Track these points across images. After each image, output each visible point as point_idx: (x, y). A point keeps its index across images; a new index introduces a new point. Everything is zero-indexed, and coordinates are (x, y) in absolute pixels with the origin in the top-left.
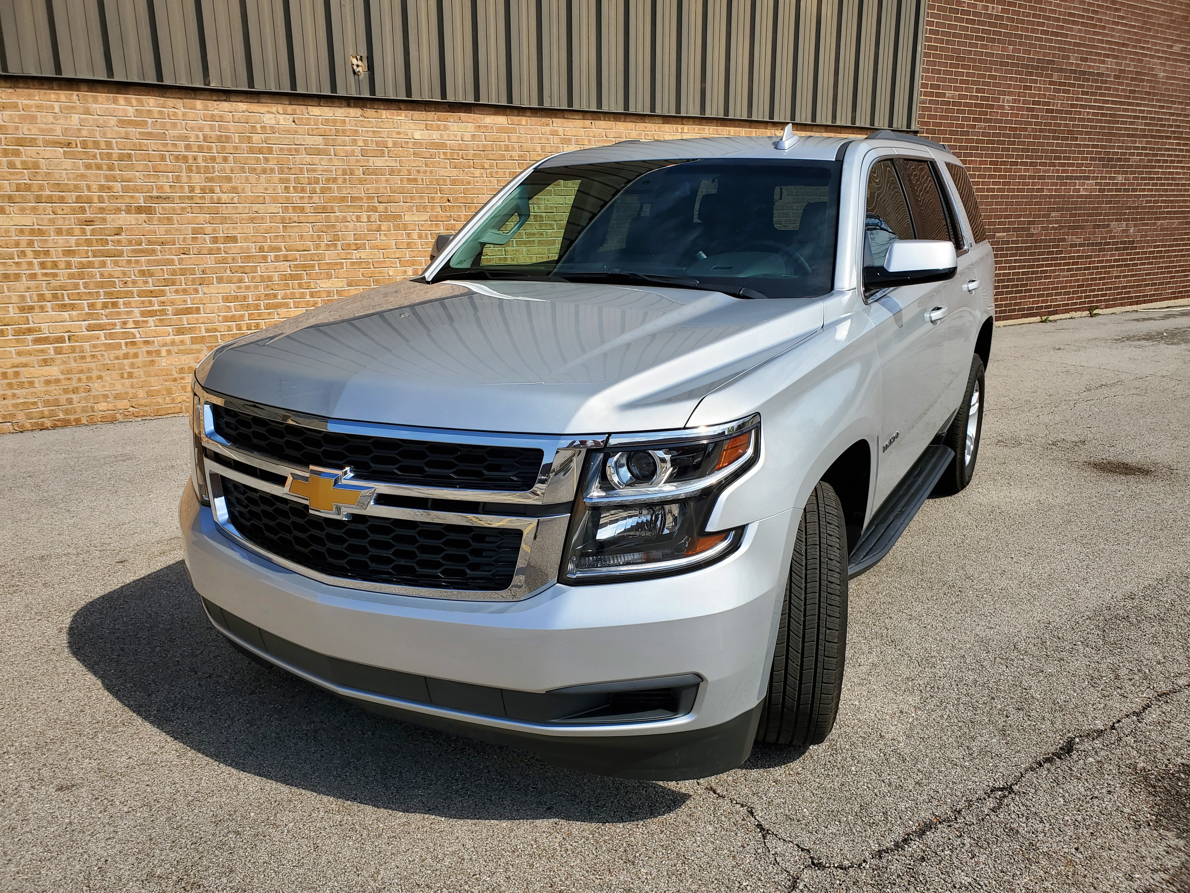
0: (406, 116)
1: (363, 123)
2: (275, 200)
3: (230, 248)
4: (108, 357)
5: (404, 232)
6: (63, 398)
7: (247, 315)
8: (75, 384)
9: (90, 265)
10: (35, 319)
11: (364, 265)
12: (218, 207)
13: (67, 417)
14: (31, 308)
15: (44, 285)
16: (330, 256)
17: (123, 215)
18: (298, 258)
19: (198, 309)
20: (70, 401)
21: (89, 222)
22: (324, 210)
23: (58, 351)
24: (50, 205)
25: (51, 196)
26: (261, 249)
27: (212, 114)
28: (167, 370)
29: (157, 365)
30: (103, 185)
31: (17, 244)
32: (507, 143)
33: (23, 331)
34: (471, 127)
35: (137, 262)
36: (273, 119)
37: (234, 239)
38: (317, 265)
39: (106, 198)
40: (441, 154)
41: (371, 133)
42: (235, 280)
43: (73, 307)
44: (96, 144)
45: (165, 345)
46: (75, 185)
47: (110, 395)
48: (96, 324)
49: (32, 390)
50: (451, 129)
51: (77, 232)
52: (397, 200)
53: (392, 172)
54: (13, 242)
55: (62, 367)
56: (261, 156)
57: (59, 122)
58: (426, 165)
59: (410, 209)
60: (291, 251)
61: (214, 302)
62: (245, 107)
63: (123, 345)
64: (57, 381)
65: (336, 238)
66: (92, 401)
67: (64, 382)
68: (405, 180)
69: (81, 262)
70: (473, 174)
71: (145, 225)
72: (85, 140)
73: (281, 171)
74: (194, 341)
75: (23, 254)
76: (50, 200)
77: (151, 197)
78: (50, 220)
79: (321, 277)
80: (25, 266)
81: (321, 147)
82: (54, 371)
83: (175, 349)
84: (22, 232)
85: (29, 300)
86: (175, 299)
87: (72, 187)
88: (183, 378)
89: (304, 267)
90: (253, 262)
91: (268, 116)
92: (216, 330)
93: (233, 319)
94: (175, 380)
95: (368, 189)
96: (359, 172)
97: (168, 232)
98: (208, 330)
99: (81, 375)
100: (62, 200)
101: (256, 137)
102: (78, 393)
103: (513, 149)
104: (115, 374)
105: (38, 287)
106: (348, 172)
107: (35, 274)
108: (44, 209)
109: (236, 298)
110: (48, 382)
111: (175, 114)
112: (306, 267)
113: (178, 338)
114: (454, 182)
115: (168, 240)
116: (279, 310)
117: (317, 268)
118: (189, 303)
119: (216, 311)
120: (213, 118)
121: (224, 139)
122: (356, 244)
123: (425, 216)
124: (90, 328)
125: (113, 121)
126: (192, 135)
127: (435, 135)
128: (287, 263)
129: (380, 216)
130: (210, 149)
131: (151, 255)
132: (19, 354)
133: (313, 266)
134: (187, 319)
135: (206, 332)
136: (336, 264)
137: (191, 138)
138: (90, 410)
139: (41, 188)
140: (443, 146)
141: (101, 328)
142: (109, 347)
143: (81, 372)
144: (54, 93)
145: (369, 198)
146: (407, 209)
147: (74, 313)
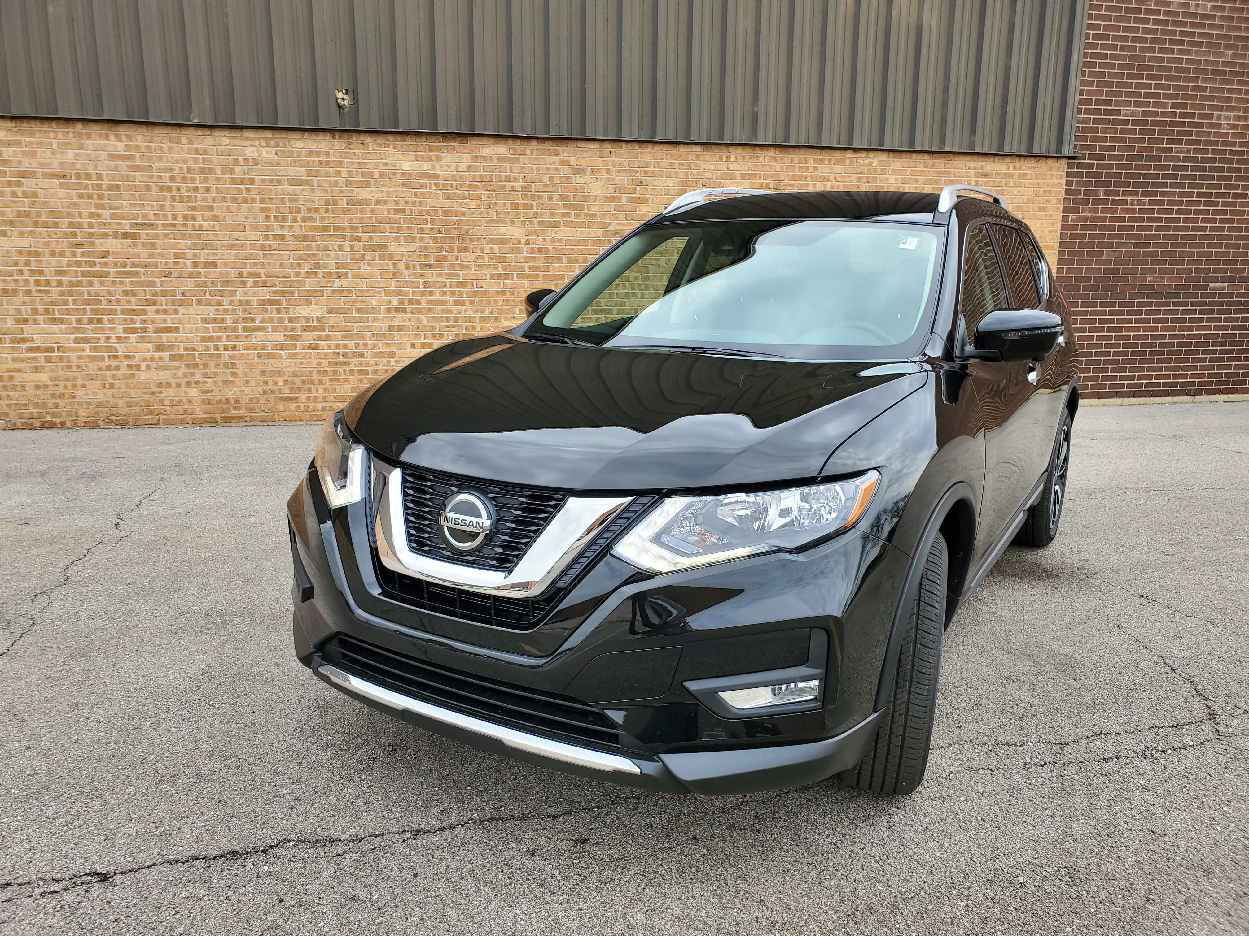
0: (394, 148)
1: (348, 155)
2: (255, 228)
3: (210, 272)
4: (93, 367)
5: (390, 262)
6: (51, 403)
7: (225, 337)
8: (61, 390)
9: (79, 284)
10: (29, 330)
11: (345, 294)
12: (200, 234)
13: (54, 420)
14: (26, 321)
15: (38, 300)
16: (310, 283)
17: (111, 240)
18: (278, 284)
19: (177, 330)
20: (57, 406)
21: (80, 245)
22: (305, 238)
23: (48, 360)
24: (46, 230)
25: (47, 222)
26: (240, 275)
27: (197, 148)
28: (146, 383)
29: (136, 378)
30: (93, 213)
31: (16, 264)
32: (508, 174)
33: (18, 340)
34: (466, 158)
35: (121, 283)
36: (256, 152)
37: (214, 265)
38: (296, 292)
39: (95, 225)
40: (433, 184)
41: (356, 165)
42: (214, 303)
43: (62, 321)
44: (88, 176)
45: (145, 360)
46: (68, 212)
47: (93, 403)
48: (81, 338)
49: (24, 393)
50: (444, 159)
51: (68, 254)
52: (382, 229)
53: (378, 202)
54: (12, 262)
55: (51, 374)
56: (242, 187)
57: (56, 157)
58: (416, 196)
59: (397, 239)
60: (271, 277)
61: (192, 322)
62: (228, 141)
63: (106, 357)
64: (46, 386)
65: (317, 266)
66: (76, 407)
67: (51, 388)
68: (392, 211)
69: (70, 281)
70: (468, 205)
71: (130, 249)
72: (78, 173)
73: (263, 201)
74: (173, 358)
75: (21, 272)
76: (45, 225)
77: (136, 224)
78: (45, 243)
79: (300, 303)
80: (22, 283)
81: (303, 178)
82: (43, 377)
83: (154, 364)
84: (20, 253)
85: (24, 313)
86: (155, 318)
87: (65, 214)
88: (160, 392)
89: (283, 293)
90: (232, 287)
91: (251, 149)
92: (194, 349)
93: (210, 340)
94: (153, 393)
95: (351, 219)
96: (343, 203)
97: (150, 256)
98: (186, 349)
99: (67, 383)
100: (56, 225)
101: (238, 169)
102: (64, 398)
103: (516, 180)
104: (97, 384)
105: (32, 302)
106: (331, 202)
107: (30, 290)
108: (40, 234)
109: (214, 320)
110: (38, 387)
111: (161, 149)
112: (285, 293)
113: (157, 355)
114: (446, 213)
115: (151, 263)
116: (256, 333)
117: (296, 295)
118: (169, 322)
119: (194, 331)
120: (197, 152)
121: (207, 171)
122: (338, 273)
123: (413, 247)
124: (77, 341)
125: (104, 155)
126: (176, 167)
127: (426, 166)
128: (267, 289)
129: (365, 246)
130: (193, 180)
131: (134, 277)
132: (14, 360)
133: (292, 293)
134: (167, 337)
135: (185, 351)
136: (316, 291)
137: (175, 170)
138: (74, 415)
139: (39, 215)
140: (436, 176)
141: (86, 341)
142: (93, 359)
143: (68, 380)
144: (53, 131)
145: (352, 228)
146: (393, 239)
147: (63, 326)
